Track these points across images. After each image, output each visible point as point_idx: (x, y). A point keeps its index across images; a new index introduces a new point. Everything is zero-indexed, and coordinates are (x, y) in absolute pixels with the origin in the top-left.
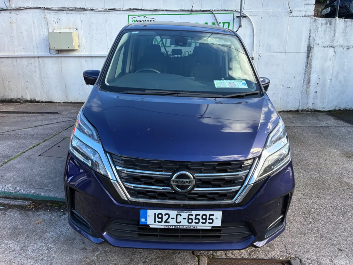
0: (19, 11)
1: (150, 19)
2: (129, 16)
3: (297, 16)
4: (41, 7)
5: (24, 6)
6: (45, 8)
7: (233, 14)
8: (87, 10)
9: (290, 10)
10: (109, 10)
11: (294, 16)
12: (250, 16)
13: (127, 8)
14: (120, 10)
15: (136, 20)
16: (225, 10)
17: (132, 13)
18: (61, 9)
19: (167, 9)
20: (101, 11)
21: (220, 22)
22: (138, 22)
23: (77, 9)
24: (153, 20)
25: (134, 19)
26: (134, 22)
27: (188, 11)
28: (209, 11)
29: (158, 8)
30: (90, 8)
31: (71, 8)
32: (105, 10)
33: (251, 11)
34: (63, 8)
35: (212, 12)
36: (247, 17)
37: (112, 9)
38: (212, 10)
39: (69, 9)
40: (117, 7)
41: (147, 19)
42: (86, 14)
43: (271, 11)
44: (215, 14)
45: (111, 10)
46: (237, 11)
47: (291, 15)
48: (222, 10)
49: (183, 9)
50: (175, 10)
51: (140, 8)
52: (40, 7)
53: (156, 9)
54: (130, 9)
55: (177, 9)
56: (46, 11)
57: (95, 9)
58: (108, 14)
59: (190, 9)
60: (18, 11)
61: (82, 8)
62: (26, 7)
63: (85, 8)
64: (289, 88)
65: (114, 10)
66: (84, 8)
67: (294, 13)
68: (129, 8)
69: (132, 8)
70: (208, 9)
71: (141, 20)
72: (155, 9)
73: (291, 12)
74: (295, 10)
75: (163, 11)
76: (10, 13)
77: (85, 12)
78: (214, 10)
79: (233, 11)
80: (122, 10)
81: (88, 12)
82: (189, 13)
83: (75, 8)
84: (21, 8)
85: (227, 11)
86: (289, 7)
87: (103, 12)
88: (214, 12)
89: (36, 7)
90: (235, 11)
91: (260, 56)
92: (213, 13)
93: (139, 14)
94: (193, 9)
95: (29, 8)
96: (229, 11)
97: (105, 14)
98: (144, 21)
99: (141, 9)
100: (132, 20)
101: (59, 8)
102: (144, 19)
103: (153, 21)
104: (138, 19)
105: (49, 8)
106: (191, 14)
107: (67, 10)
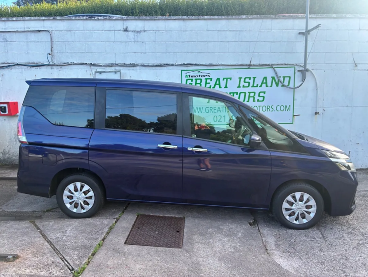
0: (62, 66)
1: (204, 74)
2: (182, 71)
3: (362, 70)
4: (88, 63)
5: (68, 62)
6: (91, 64)
7: (294, 68)
8: (137, 65)
9: (355, 64)
10: (161, 65)
11: (359, 70)
12: (312, 70)
13: (181, 64)
14: (173, 65)
15: (190, 75)
16: (285, 64)
17: (185, 68)
18: (109, 65)
19: (223, 63)
20: (152, 66)
21: (280, 76)
22: (191, 77)
23: (127, 64)
24: (208, 74)
25: (187, 74)
26: (188, 77)
27: (246, 65)
28: (269, 65)
29: (214, 63)
30: (140, 64)
31: (120, 64)
32: (157, 66)
33: (313, 64)
34: (111, 64)
35: (271, 66)
36: (309, 71)
37: (165, 65)
38: (272, 64)
39: (118, 65)
40: (170, 62)
41: (201, 74)
42: (136, 69)
43: (335, 64)
44: (275, 69)
45: (163, 65)
46: (298, 65)
47: (356, 68)
48: (282, 64)
49: (240, 63)
50: (232, 64)
51: (194, 63)
52: (86, 64)
53: (212, 64)
54: (184, 64)
55: (234, 63)
56: (92, 67)
57: (146, 65)
58: (159, 69)
59: (248, 63)
60: (60, 67)
61: (132, 64)
62: (71, 63)
63: (136, 64)
64: (358, 143)
65: (167, 65)
66: (134, 64)
67: (359, 67)
68: (182, 64)
69: (186, 63)
70: (268, 63)
71: (195, 75)
72: (210, 64)
73: (356, 66)
74: (360, 64)
75: (220, 65)
76: (52, 68)
77: (135, 68)
78: (273, 64)
79: (294, 65)
80: (175, 66)
81: (138, 68)
82: (247, 67)
83: (124, 63)
84: (64, 63)
85: (288, 65)
86: (354, 60)
87: (153, 68)
88: (274, 66)
89: (82, 63)
90: (296, 65)
91: (325, 111)
92: (273, 68)
93: (193, 69)
94: (251, 63)
95: (73, 64)
96: (289, 65)
97: (156, 69)
98: (198, 76)
99: (196, 64)
100: (186, 75)
101: (108, 64)
102: (198, 75)
103: (208, 76)
104: (192, 74)
105: (97, 64)
106: (249, 68)
107: (116, 66)
